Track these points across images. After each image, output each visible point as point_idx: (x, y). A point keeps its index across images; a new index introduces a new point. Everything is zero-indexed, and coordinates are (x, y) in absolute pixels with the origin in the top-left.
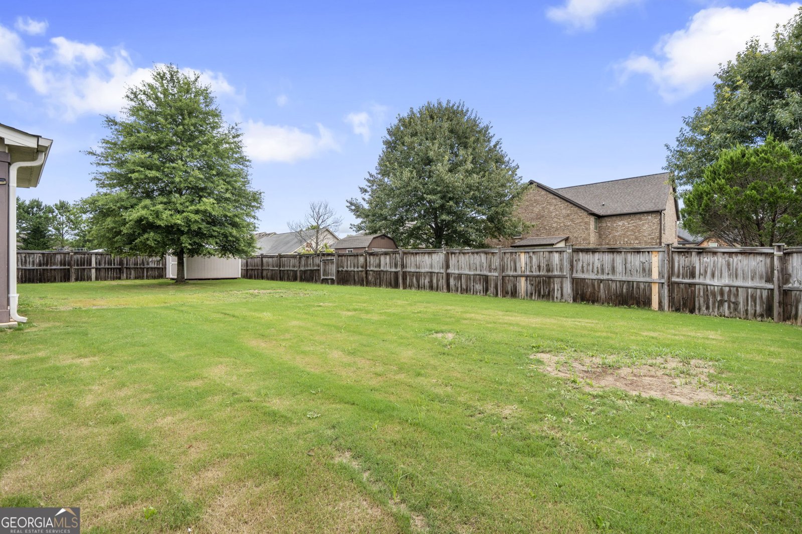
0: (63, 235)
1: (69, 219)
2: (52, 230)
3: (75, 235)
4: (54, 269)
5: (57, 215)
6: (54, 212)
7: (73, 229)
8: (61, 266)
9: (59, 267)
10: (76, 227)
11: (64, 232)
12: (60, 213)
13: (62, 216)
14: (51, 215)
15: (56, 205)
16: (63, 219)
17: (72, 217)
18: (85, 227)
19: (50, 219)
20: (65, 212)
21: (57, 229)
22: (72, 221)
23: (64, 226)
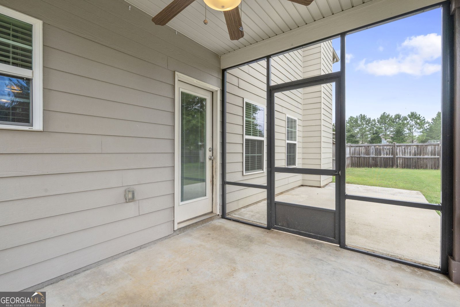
0: (413, 133)
1: (416, 123)
2: (406, 131)
3: (420, 132)
4: (426, 158)
5: (409, 121)
6: (407, 119)
7: (419, 129)
8: (431, 155)
9: (430, 156)
10: (421, 127)
11: (413, 131)
12: (411, 120)
13: (412, 121)
14: (405, 122)
15: (409, 115)
16: (413, 123)
17: (418, 121)
18: (427, 126)
19: (405, 124)
20: (414, 118)
21: (410, 130)
22: (418, 124)
23: (414, 127)
